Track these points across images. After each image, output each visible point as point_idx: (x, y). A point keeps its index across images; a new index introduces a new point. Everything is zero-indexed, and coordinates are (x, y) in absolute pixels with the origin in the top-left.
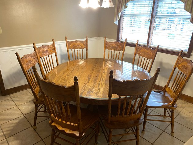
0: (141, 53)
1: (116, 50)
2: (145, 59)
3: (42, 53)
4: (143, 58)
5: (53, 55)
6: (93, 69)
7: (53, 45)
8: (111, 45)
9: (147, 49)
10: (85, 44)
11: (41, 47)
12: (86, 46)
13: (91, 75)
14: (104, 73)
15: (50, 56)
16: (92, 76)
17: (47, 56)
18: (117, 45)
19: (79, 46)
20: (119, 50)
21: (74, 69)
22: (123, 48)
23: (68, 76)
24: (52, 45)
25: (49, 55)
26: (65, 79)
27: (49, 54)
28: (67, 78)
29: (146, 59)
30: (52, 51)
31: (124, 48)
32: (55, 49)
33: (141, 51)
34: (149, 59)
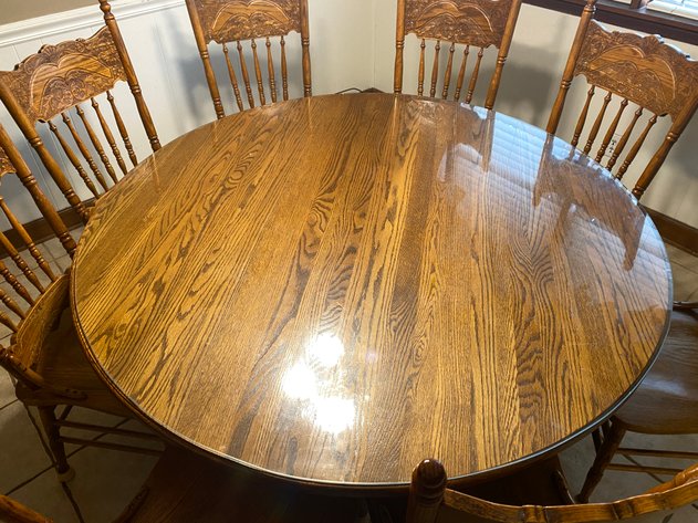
0: (604, 67)
1: (462, 40)
2: (624, 106)
3: (48, 92)
4: (617, 100)
5: (121, 89)
6: (330, 190)
7: (111, 35)
8: (437, 12)
9: (646, 50)
10: (293, 9)
11: (35, 58)
12: (300, 19)
13: (317, 242)
14: (390, 216)
15: (101, 99)
16: (322, 252)
17: (86, 105)
18: (470, 13)
19: (259, 20)
20: (481, 40)
21: (225, 190)
22: (502, 33)
23: (183, 253)
24: (102, 35)
25: (96, 98)
26: (159, 288)
27: (90, 92)
28: (174, 269)
29: (632, 107)
30: (107, 71)
31: (507, 31)
32: (121, 57)
33: (611, 56)
34: (648, 115)
